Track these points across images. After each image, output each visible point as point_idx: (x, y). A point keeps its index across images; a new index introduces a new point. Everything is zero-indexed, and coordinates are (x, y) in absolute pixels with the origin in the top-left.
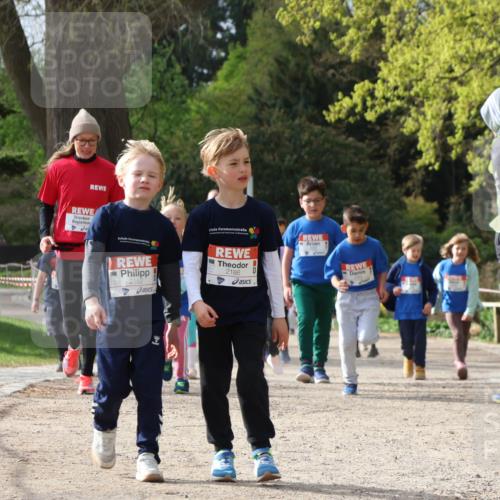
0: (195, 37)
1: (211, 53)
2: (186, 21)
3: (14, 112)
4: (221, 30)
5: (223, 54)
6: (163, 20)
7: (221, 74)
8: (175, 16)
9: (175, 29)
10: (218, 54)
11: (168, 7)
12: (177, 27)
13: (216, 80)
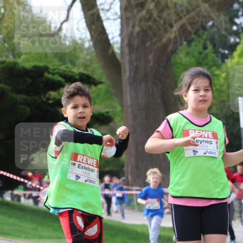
0: (219, 29)
1: (230, 40)
2: (213, 19)
3: (102, 83)
4: (236, 24)
5: (238, 40)
6: (197, 18)
7: (236, 54)
8: (205, 16)
9: (205, 24)
10: (235, 40)
11: (200, 10)
12: (207, 23)
13: (233, 58)
